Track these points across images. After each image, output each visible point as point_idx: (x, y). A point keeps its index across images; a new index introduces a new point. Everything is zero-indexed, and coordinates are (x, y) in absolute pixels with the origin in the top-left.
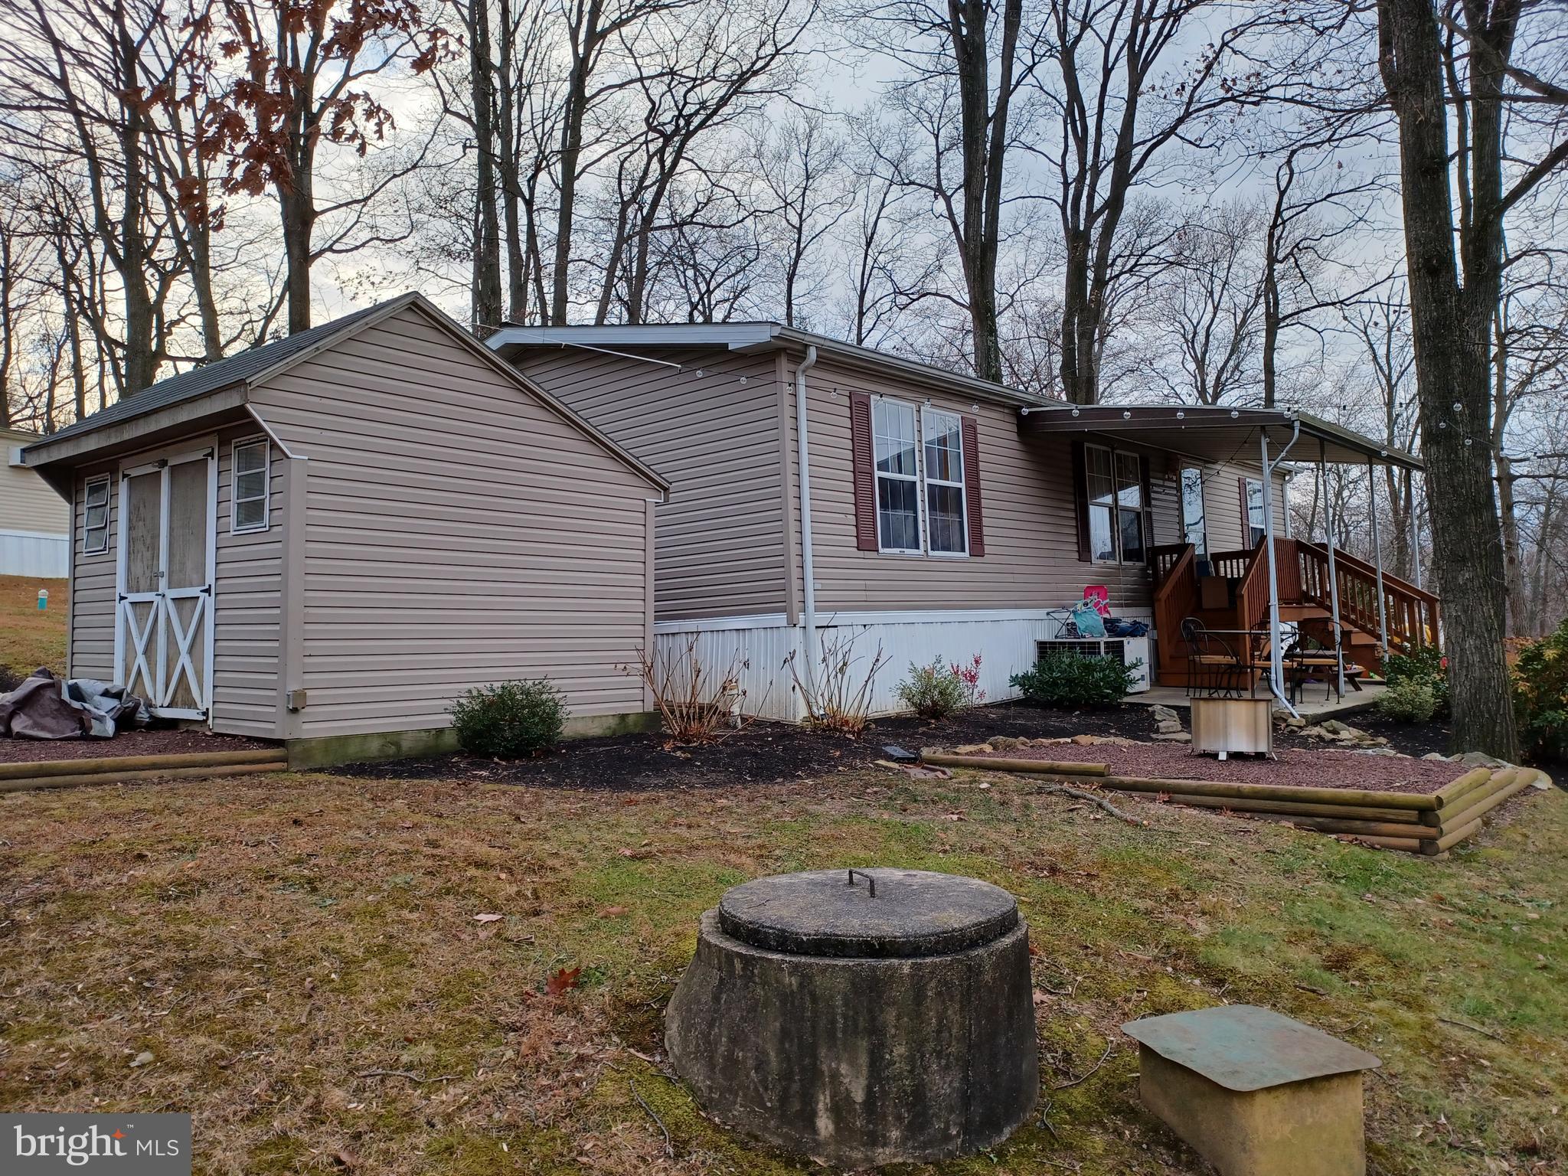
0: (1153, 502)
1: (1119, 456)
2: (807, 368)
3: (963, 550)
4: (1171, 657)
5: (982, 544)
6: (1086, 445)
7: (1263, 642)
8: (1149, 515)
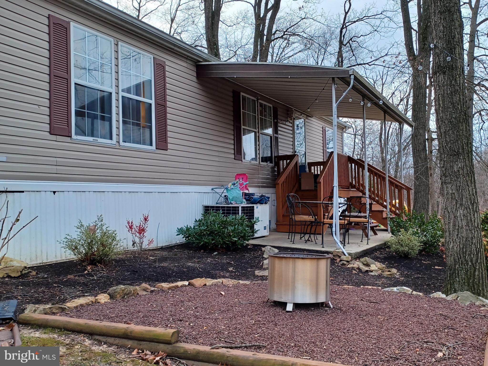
0: (279, 132)
1: (261, 105)
3: (151, 145)
4: (283, 216)
5: (166, 142)
6: (242, 94)
7: (330, 208)
8: (277, 138)
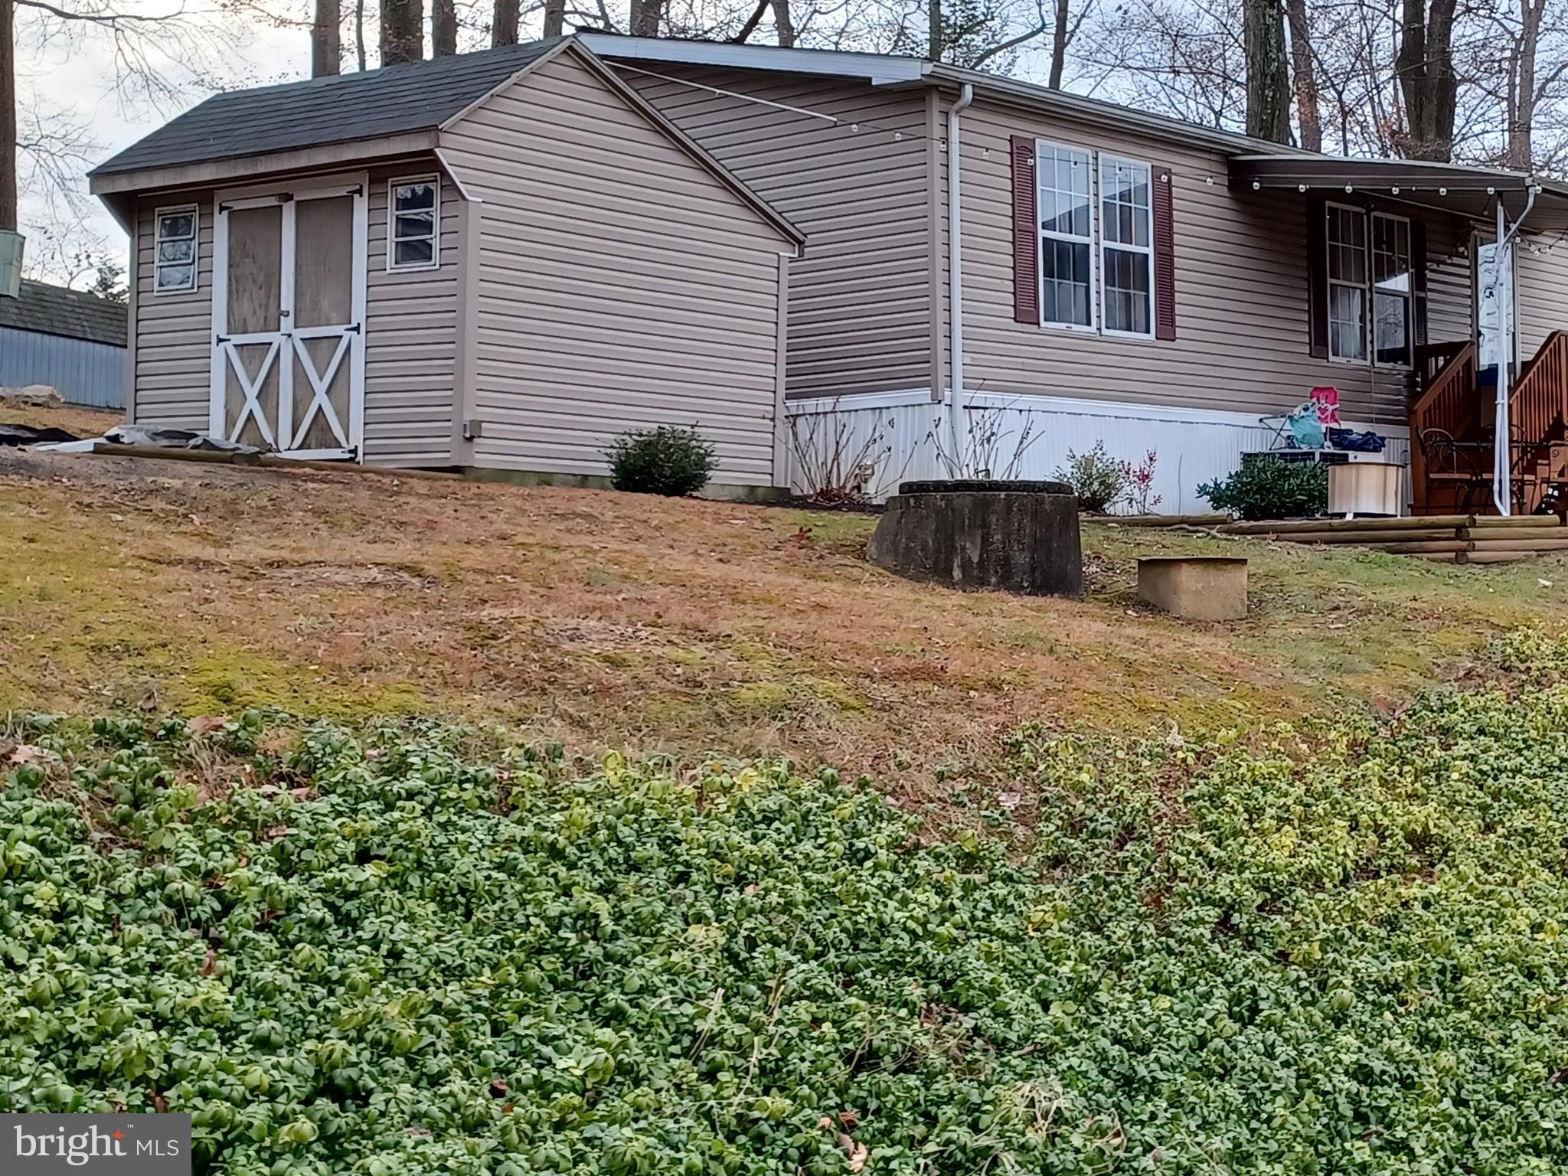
0: (1429, 285)
1: (1378, 222)
2: (962, 108)
3: (1148, 331)
5: (1172, 325)
6: (1330, 205)
8: (1421, 304)
